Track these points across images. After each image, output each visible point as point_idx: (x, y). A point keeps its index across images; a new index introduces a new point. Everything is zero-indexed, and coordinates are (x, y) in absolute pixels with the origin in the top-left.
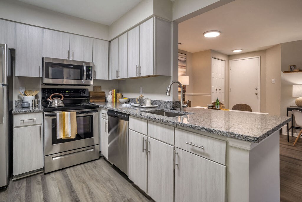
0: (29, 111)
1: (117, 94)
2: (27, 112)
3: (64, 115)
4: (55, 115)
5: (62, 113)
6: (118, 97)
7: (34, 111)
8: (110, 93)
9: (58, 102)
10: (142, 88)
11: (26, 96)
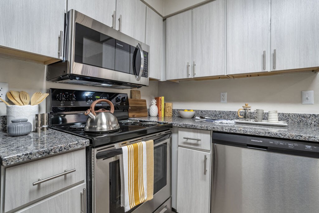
0: (57, 150)
1: (167, 104)
2: (52, 153)
3: (136, 150)
4: (120, 152)
5: (132, 146)
6: (169, 108)
7: (70, 149)
8: (154, 102)
9: (108, 120)
10: (226, 94)
11: (13, 104)
